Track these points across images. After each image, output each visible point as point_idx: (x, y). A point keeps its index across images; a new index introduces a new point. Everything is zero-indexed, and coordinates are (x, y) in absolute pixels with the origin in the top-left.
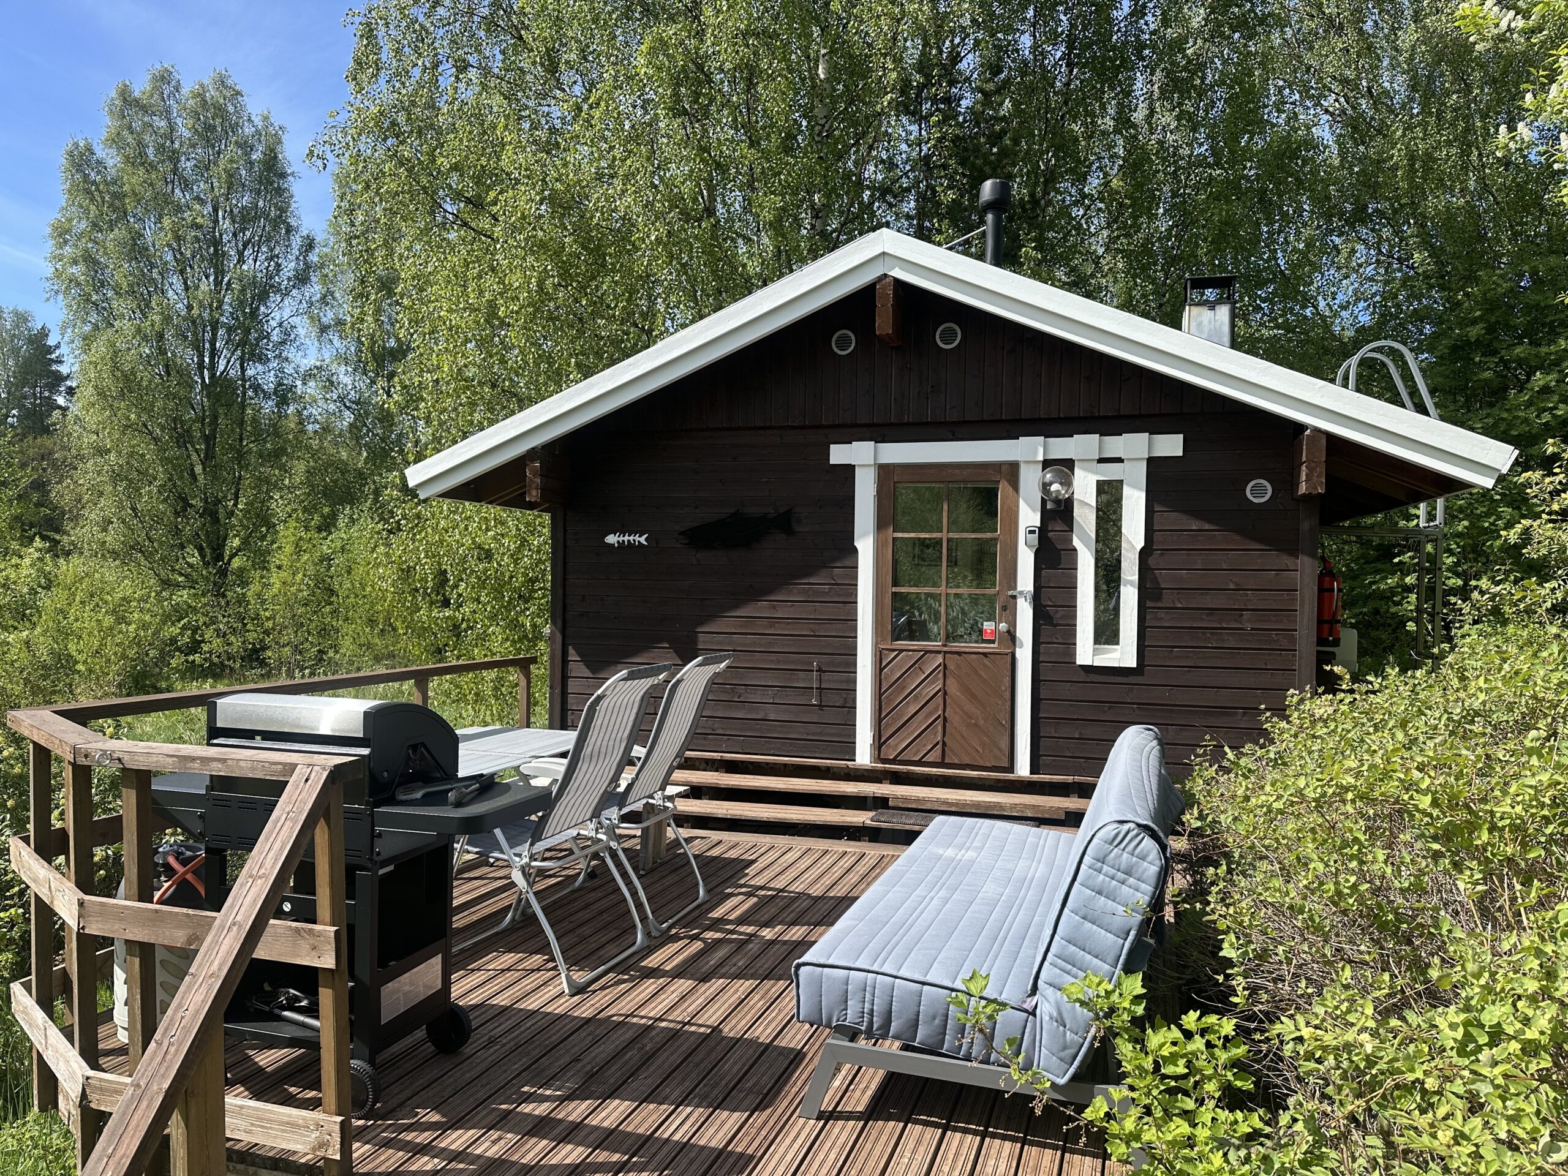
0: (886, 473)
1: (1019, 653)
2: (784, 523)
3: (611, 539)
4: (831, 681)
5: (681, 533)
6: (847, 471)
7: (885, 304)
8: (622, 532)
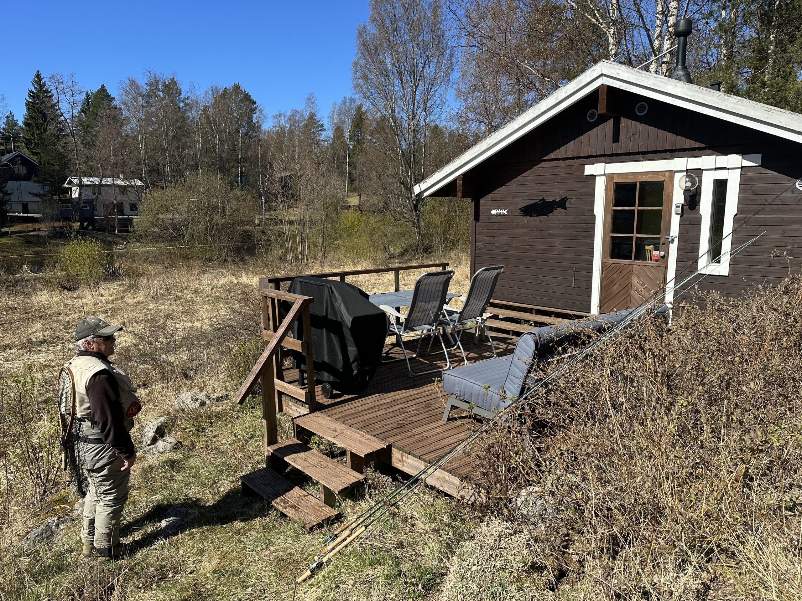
0: (610, 178)
1: (669, 266)
2: (563, 204)
3: (494, 212)
4: (581, 276)
5: (520, 209)
6: (592, 178)
7: (603, 98)
8: (498, 209)
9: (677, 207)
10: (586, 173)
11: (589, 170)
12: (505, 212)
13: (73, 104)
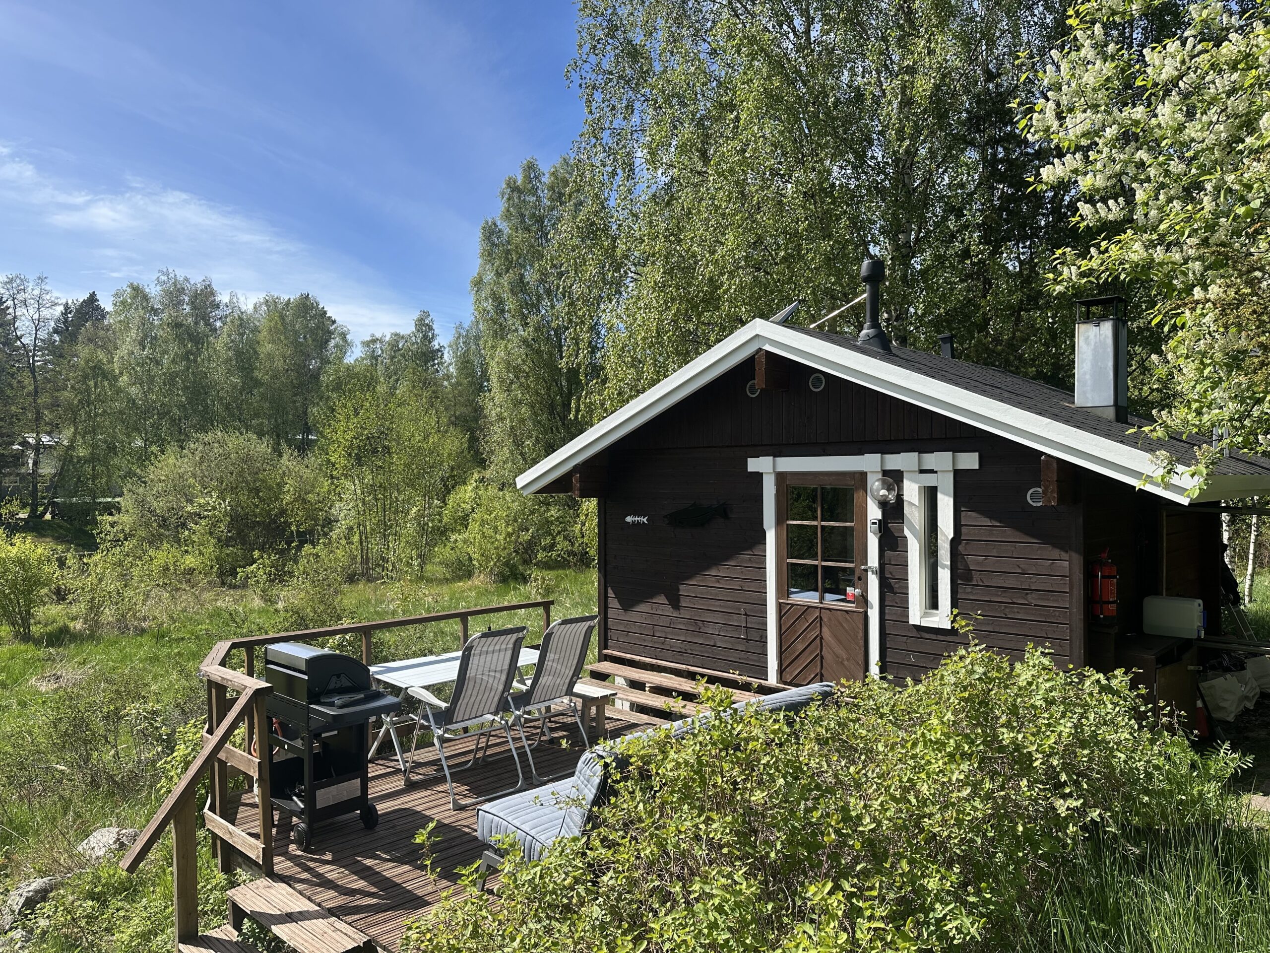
0: (781, 477)
1: (870, 612)
2: (723, 512)
3: (629, 519)
4: (753, 622)
5: (665, 517)
6: (759, 476)
7: (761, 368)
8: (635, 515)
9: (874, 523)
10: (751, 468)
11: (754, 465)
12: (645, 520)
13: (37, 324)
